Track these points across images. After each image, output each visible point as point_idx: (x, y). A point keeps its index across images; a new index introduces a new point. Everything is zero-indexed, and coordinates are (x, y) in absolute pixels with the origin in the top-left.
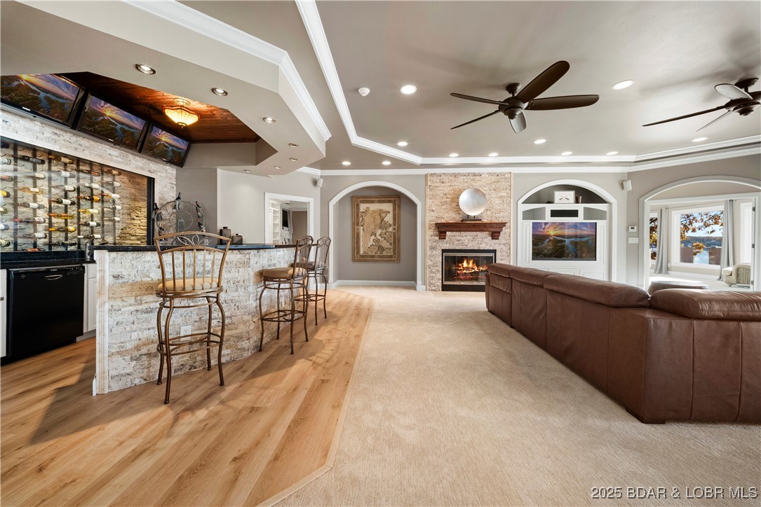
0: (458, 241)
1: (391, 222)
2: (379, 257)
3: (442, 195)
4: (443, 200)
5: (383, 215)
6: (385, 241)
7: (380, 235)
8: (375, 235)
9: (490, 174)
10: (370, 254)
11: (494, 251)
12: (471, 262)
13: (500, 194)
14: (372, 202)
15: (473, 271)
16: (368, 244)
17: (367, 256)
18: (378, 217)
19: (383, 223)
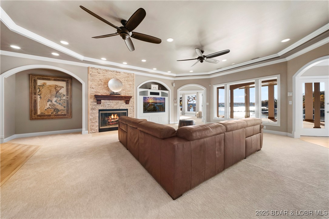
0: (108, 105)
1: (65, 93)
2: (55, 115)
3: (99, 80)
4: (99, 83)
5: (58, 89)
6: (60, 105)
7: (56, 101)
8: (51, 101)
9: (124, 73)
10: (46, 114)
11: (127, 110)
12: (116, 115)
13: (129, 83)
14: (49, 80)
15: (117, 120)
16: (45, 107)
17: (45, 116)
18: (53, 90)
19: (58, 94)
